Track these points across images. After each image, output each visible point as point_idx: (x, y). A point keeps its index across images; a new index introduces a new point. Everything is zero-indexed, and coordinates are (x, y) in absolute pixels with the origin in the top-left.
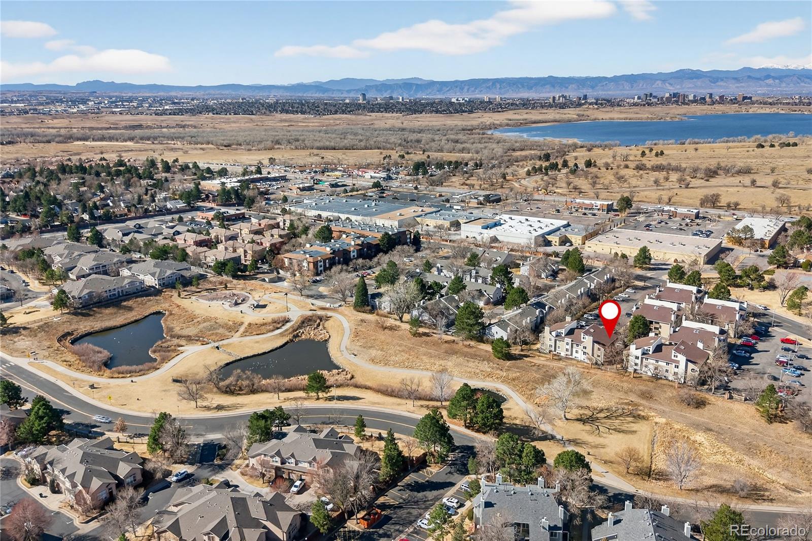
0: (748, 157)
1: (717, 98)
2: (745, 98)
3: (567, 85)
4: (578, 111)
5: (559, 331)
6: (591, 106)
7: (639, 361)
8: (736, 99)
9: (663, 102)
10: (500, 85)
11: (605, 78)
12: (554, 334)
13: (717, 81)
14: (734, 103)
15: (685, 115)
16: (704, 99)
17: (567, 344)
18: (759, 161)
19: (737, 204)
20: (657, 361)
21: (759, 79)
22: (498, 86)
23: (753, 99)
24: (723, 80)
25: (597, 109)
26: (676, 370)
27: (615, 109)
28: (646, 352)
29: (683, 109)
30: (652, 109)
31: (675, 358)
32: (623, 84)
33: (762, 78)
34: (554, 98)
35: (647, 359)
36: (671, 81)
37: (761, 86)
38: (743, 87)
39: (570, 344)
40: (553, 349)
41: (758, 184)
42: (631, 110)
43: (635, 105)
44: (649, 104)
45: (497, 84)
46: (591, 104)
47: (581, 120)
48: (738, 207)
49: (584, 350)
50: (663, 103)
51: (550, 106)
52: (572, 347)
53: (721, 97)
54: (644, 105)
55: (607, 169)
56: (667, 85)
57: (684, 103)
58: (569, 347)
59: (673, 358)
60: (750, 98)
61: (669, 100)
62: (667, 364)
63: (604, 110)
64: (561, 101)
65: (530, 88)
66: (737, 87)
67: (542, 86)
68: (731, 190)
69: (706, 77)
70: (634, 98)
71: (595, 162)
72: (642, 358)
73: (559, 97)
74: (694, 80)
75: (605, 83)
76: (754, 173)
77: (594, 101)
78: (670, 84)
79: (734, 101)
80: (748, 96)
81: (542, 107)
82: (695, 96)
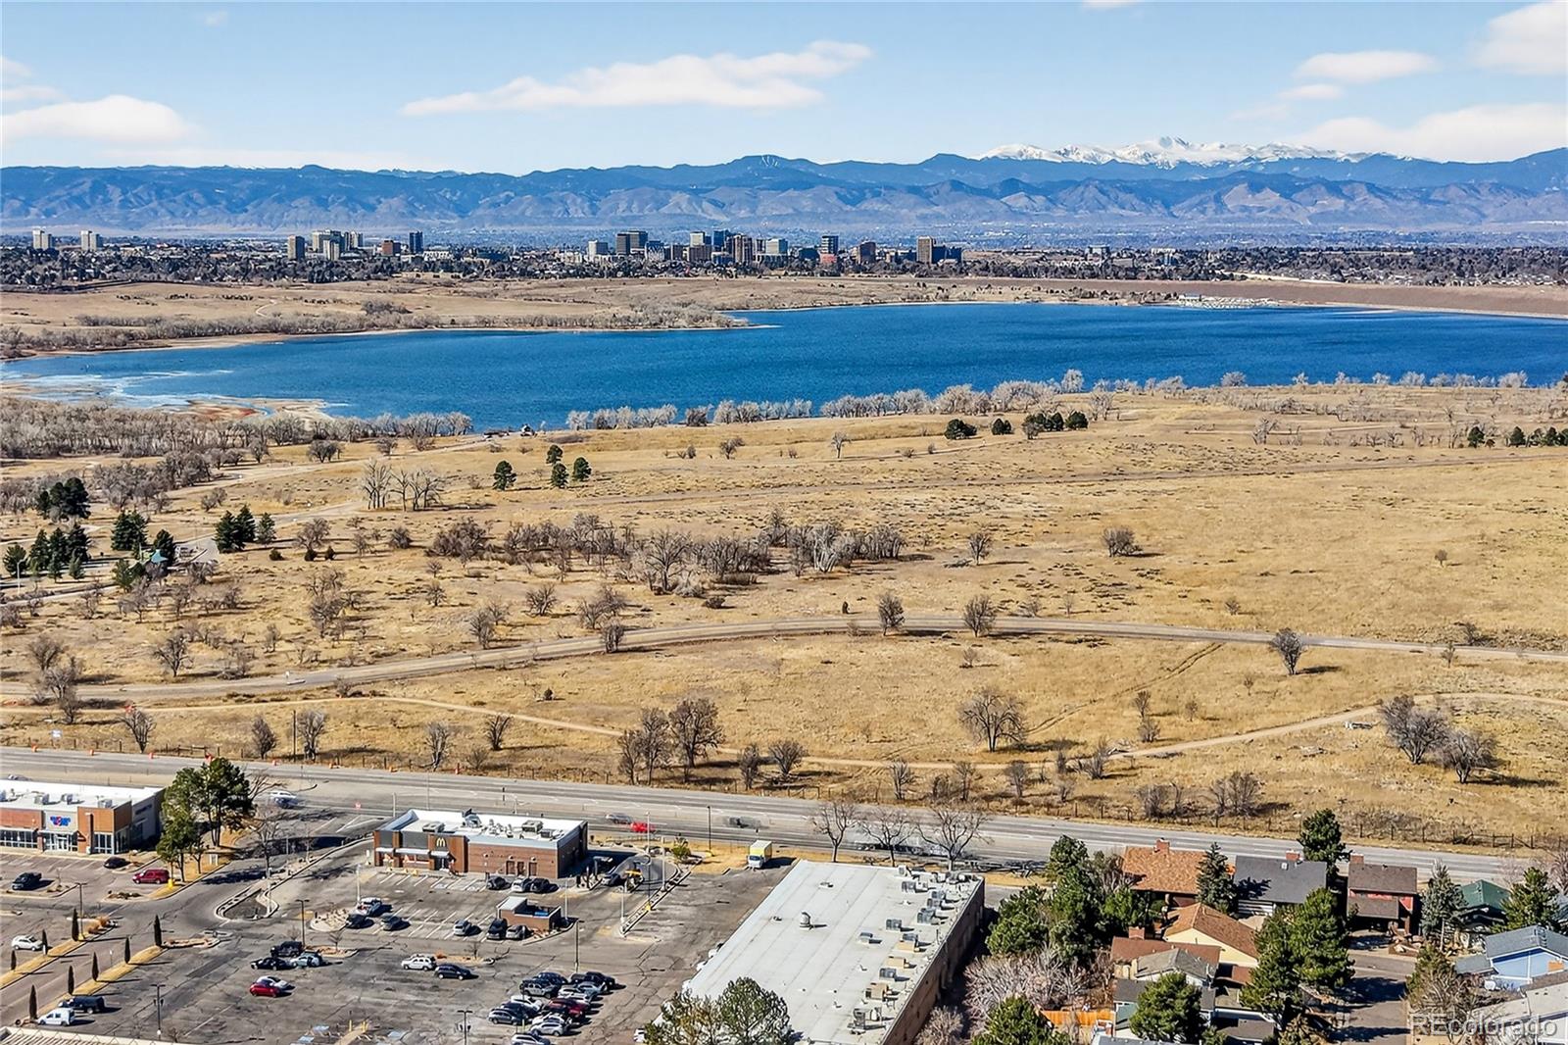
0: (905, 484)
1: (855, 251)
2: (939, 253)
3: (372, 200)
4: (377, 291)
6: (430, 275)
8: (911, 256)
9: (679, 262)
10: (124, 193)
11: (504, 180)
13: (862, 198)
14: (904, 271)
15: (741, 310)
16: (813, 254)
18: (941, 498)
19: (789, 755)
21: (988, 193)
22: (116, 194)
23: (964, 255)
24: (878, 194)
25: (448, 285)
27: (512, 286)
29: (737, 291)
30: (636, 287)
32: (562, 201)
33: (997, 190)
34: (300, 242)
36: (720, 194)
37: (994, 217)
38: (939, 217)
41: (911, 617)
42: (563, 292)
43: (582, 272)
44: (628, 271)
45: (110, 188)
46: (430, 267)
47: (373, 326)
48: (795, 769)
50: (674, 269)
51: (278, 270)
53: (867, 249)
54: (612, 274)
55: (311, 556)
56: (705, 204)
57: (747, 269)
60: (956, 253)
61: (699, 256)
63: (469, 288)
64: (326, 254)
65: (236, 207)
66: (923, 218)
67: (279, 200)
68: (801, 654)
69: (826, 182)
70: (584, 250)
71: (267, 522)
73: (322, 238)
74: (792, 193)
75: (502, 196)
76: (913, 558)
77: (444, 255)
78: (714, 202)
79: (905, 263)
80: (949, 246)
81: (245, 273)
82: (783, 244)
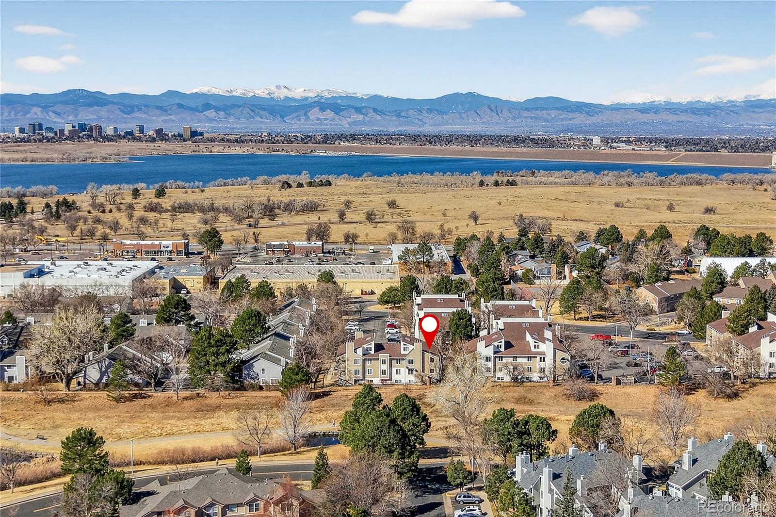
1: (153, 133)
2: (193, 134)
5: (365, 346)
7: (490, 364)
8: (181, 135)
12: (360, 351)
14: (183, 141)
16: (132, 133)
17: (384, 362)
20: (515, 358)
21: (196, 110)
23: (206, 135)
26: (542, 365)
28: (497, 350)
29: (113, 148)
31: (537, 350)
33: (200, 109)
35: (501, 358)
36: (58, 108)
37: (200, 121)
38: (173, 121)
39: (388, 362)
40: (360, 376)
43: (22, 140)
49: (411, 366)
50: (68, 139)
52: (391, 366)
53: (159, 132)
54: (37, 141)
57: (104, 139)
58: (385, 367)
59: (533, 349)
60: (201, 134)
61: (75, 135)
62: (529, 358)
66: (165, 121)
69: (114, 102)
72: (495, 358)
79: (181, 138)
82: (115, 130)
